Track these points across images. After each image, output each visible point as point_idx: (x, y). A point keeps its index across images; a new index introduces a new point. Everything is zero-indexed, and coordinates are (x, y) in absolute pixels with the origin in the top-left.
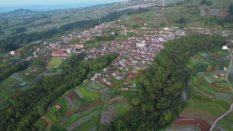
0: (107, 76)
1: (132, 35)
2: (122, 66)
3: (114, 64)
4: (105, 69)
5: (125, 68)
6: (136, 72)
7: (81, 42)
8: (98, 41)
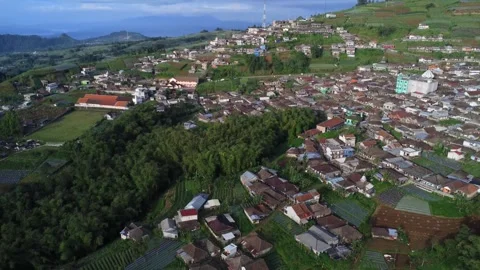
0: (252, 218)
1: (372, 56)
2: (337, 167)
3: (299, 152)
4: (247, 178)
5: (352, 179)
6: (425, 210)
7: (192, 70)
8: (253, 72)
